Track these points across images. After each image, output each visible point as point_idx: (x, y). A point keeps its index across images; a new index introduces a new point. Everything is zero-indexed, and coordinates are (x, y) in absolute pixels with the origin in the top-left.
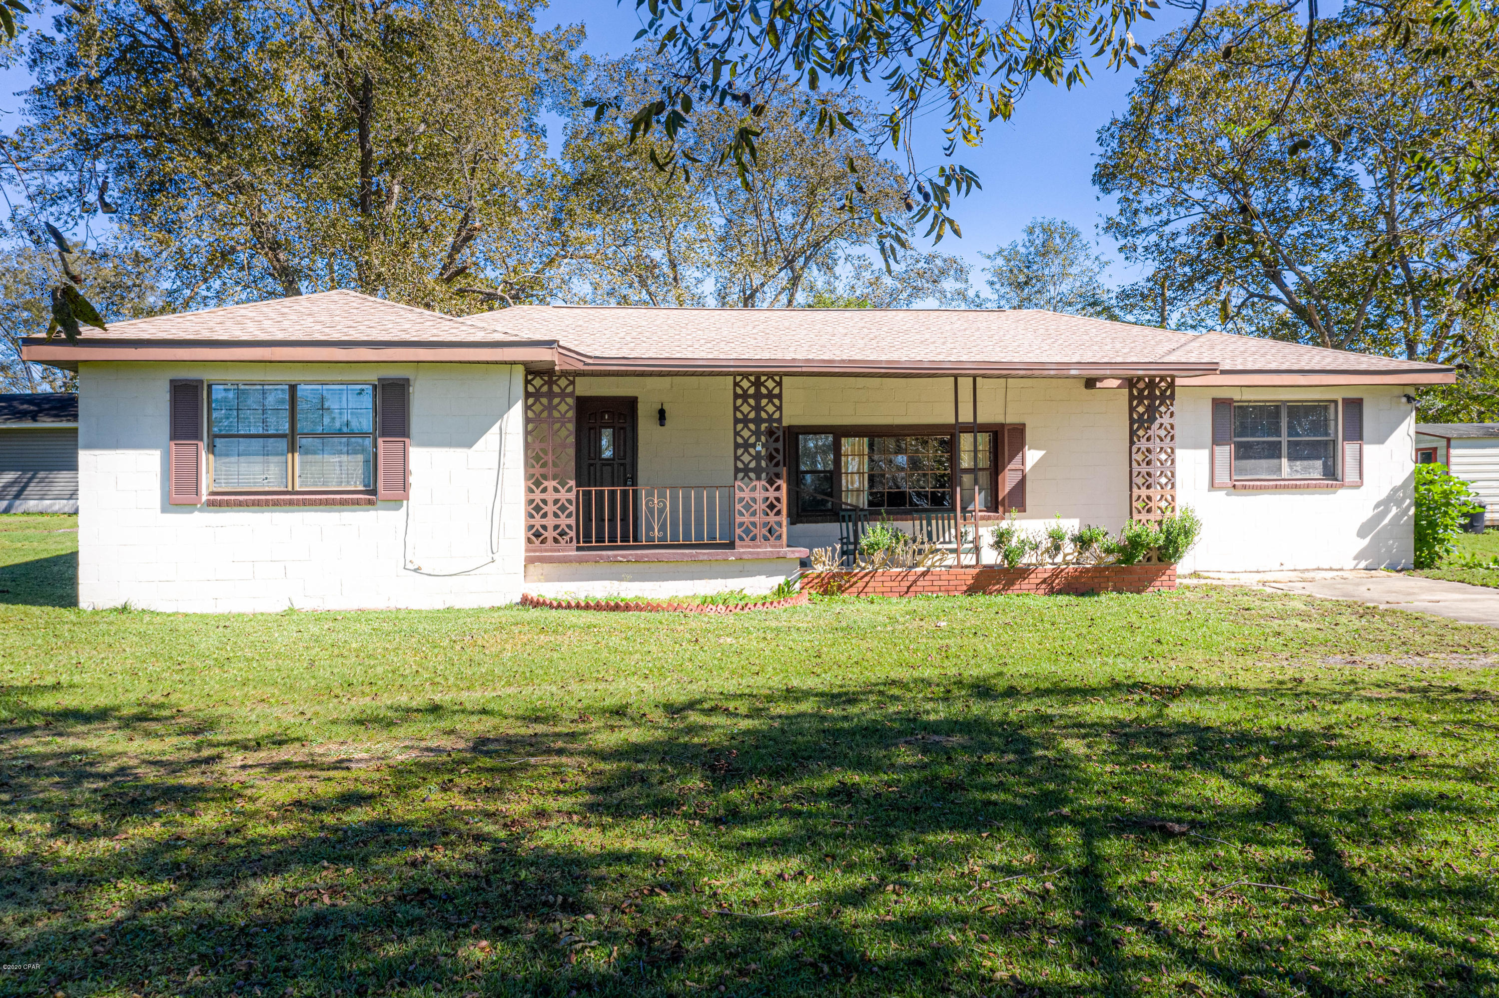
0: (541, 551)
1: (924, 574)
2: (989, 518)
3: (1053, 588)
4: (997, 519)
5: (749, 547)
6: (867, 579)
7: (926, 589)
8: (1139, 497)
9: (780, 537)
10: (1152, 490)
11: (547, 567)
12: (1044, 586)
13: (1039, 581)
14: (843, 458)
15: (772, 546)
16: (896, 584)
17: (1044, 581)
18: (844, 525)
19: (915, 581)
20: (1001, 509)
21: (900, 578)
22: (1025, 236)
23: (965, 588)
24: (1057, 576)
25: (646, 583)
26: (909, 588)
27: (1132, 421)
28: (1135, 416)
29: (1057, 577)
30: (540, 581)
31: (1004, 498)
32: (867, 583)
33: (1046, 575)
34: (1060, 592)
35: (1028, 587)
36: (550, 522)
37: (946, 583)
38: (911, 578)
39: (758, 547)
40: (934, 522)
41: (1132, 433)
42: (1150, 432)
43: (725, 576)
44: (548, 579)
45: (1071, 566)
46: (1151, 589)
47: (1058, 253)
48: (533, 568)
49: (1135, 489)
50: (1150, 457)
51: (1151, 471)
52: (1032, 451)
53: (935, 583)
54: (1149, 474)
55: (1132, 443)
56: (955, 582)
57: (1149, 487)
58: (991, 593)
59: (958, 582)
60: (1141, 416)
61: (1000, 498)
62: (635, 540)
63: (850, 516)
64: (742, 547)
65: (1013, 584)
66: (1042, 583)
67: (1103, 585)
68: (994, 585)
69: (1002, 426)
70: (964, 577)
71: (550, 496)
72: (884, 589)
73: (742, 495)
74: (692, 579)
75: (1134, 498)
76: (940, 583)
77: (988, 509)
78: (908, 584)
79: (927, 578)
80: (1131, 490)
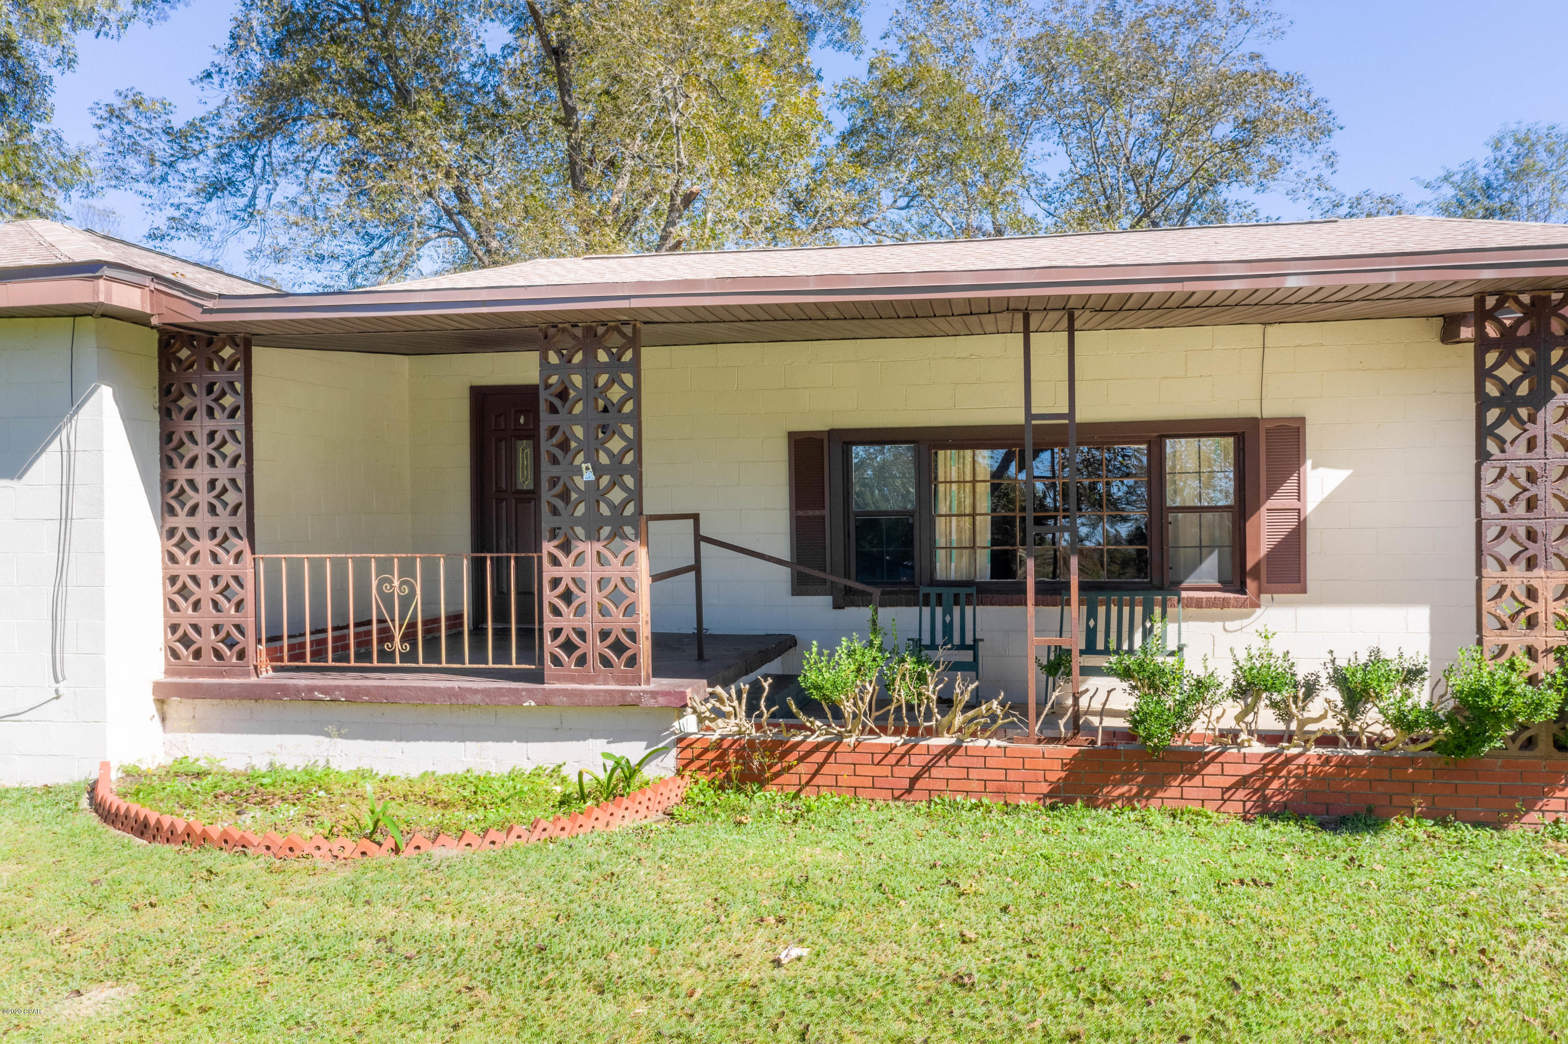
0: (193, 674)
1: (948, 752)
2: (1225, 604)
3: (1265, 799)
4: (1243, 605)
5: (572, 679)
6: (819, 757)
7: (953, 785)
8: (1503, 588)
9: (632, 661)
10: (1539, 572)
11: (203, 706)
12: (1241, 794)
13: (1228, 782)
14: (941, 487)
15: (618, 681)
16: (886, 771)
17: (1243, 782)
18: (926, 611)
19: (927, 768)
20: (1251, 585)
21: (892, 759)
22: (1489, 153)
23: (1045, 788)
24: (1277, 771)
25: (378, 744)
26: (914, 780)
27: (1483, 403)
28: (1492, 390)
29: (1276, 775)
30: (188, 730)
31: (1258, 565)
32: (821, 766)
33: (1247, 770)
34: (1280, 813)
35: (1202, 794)
36: (207, 617)
37: (1000, 775)
38: (918, 761)
39: (590, 680)
40: (1102, 610)
41: (1483, 432)
42: (1534, 430)
43: (525, 738)
44: (204, 727)
45: (1314, 751)
46: (1535, 816)
47: (1543, 173)
48: (177, 706)
49: (1491, 569)
50: (1533, 490)
51: (1538, 526)
52: (1322, 471)
53: (974, 774)
54: (1531, 535)
55: (1482, 456)
56: (1022, 775)
57: (1531, 564)
58: (1107, 804)
59: (1029, 775)
60: (1508, 390)
61: (1250, 565)
62: (359, 657)
63: (939, 596)
64: (559, 679)
65: (1163, 786)
66: (1236, 786)
67: (1397, 800)
68: (1117, 784)
69: (1254, 422)
70: (1042, 763)
71: (205, 568)
72: (856, 781)
73: (556, 572)
74: (463, 740)
75: (1489, 589)
76: (986, 774)
77: (1226, 585)
78: (913, 772)
79: (953, 761)
80: (1479, 572)
